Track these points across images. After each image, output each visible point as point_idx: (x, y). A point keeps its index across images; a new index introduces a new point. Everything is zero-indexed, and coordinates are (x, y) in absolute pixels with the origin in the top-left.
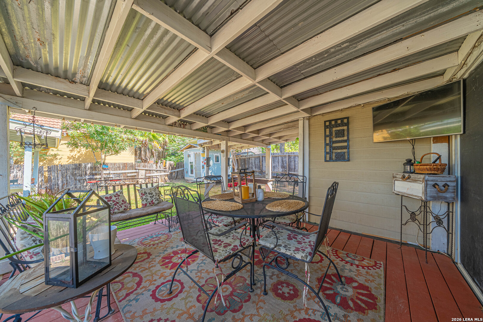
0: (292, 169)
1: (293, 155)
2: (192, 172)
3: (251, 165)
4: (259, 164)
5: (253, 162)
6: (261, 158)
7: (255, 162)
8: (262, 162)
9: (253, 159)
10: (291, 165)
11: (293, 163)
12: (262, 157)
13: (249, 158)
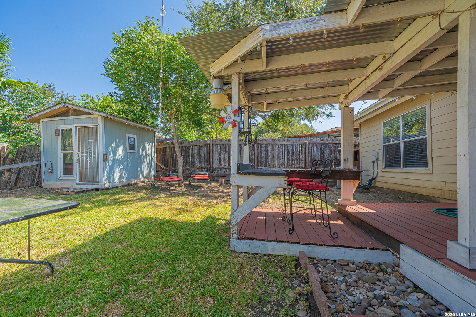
0: (262, 163)
1: (265, 142)
2: (68, 169)
3: (191, 158)
4: (206, 155)
5: (196, 152)
6: (211, 146)
7: (199, 153)
8: (213, 153)
9: (196, 148)
10: (261, 157)
11: (263, 155)
12: (213, 145)
13: (189, 147)
